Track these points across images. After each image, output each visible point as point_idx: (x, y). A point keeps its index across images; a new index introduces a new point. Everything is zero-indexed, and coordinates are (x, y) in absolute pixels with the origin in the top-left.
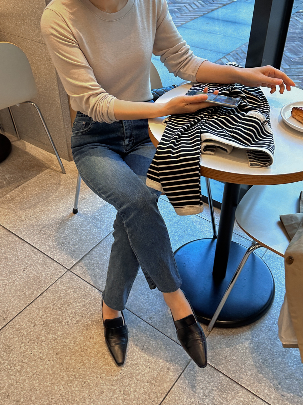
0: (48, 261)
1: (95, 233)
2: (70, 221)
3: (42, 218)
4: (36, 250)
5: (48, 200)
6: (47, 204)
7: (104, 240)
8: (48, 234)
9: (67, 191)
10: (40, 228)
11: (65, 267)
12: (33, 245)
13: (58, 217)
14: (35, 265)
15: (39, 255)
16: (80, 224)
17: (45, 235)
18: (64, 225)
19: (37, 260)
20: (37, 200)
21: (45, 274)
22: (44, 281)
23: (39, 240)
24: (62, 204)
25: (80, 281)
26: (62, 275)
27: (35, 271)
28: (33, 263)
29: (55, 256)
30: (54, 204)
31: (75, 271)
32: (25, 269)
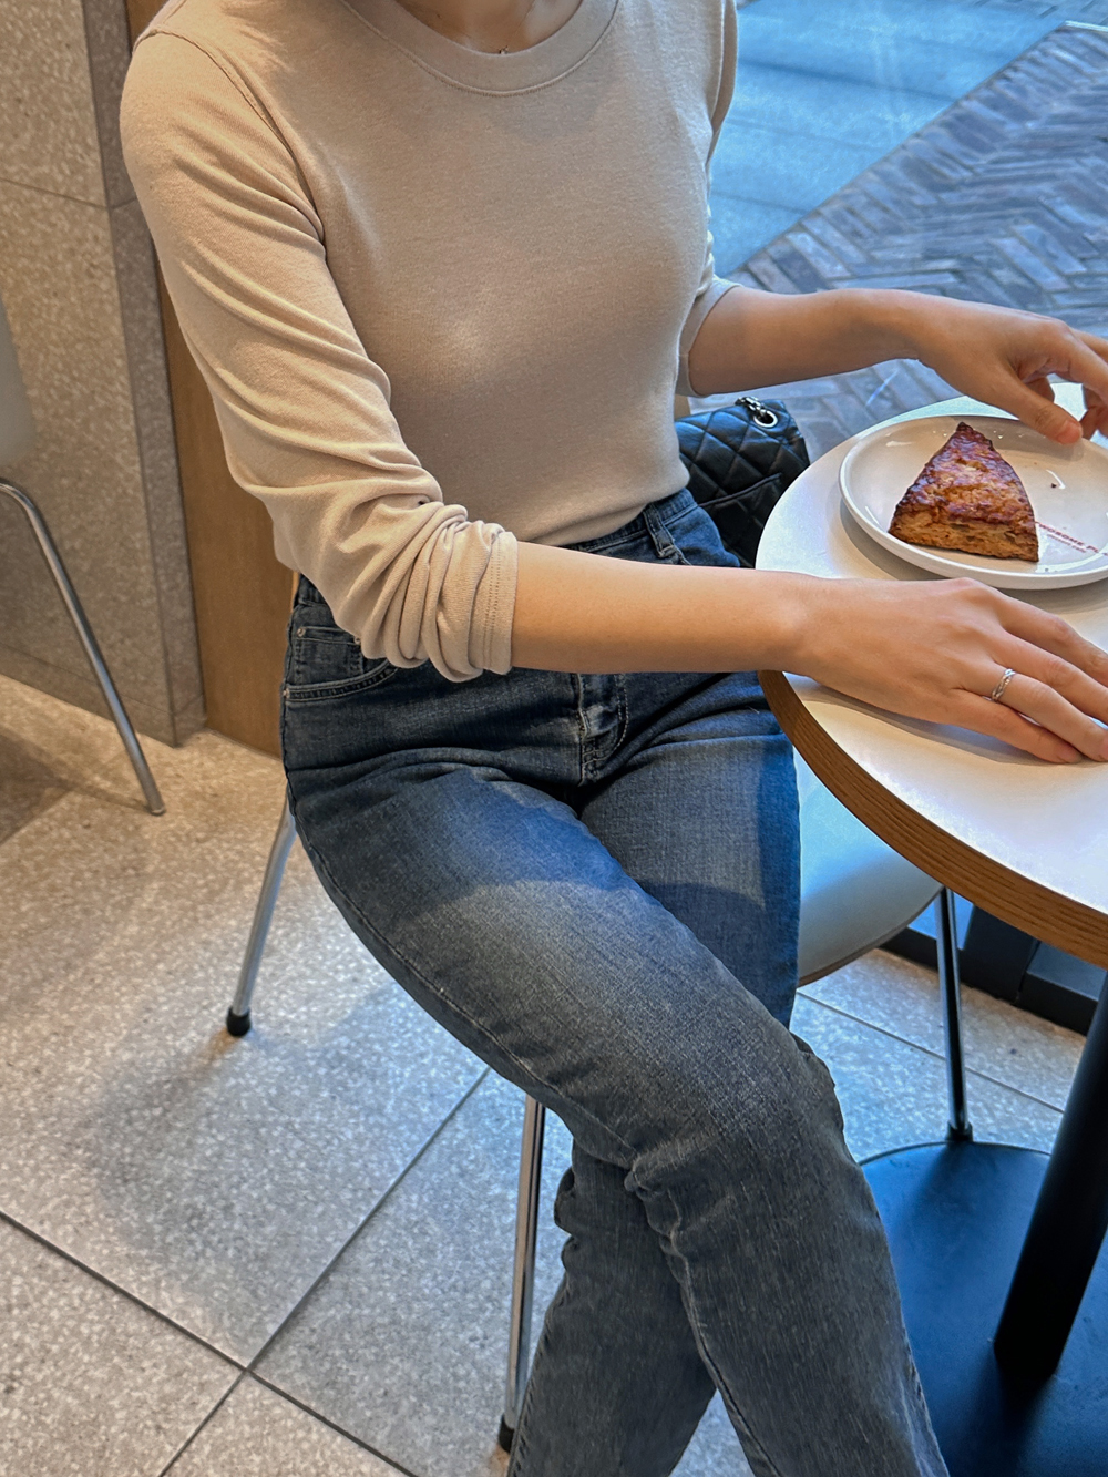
0: (132, 1327)
1: (359, 1139)
2: (215, 1078)
3: (71, 1068)
4: (59, 1263)
5: (91, 965)
6: (85, 989)
7: (408, 1180)
8: (113, 1163)
9: (182, 908)
10: (64, 1132)
11: (227, 1353)
12: (37, 1230)
13: (154, 1059)
14: (65, 1352)
15: (81, 1289)
16: (273, 1091)
17: (96, 1171)
18: (189, 1105)
19: (71, 1323)
20: (34, 966)
21: (124, 1406)
22: (127, 1451)
23: (68, 1204)
24: (163, 984)
25: (315, 1437)
26: (212, 1406)
27: (70, 1387)
28: (54, 1342)
29: (164, 1294)
30: (123, 984)
31: (284, 1377)
32: (12, 1378)
